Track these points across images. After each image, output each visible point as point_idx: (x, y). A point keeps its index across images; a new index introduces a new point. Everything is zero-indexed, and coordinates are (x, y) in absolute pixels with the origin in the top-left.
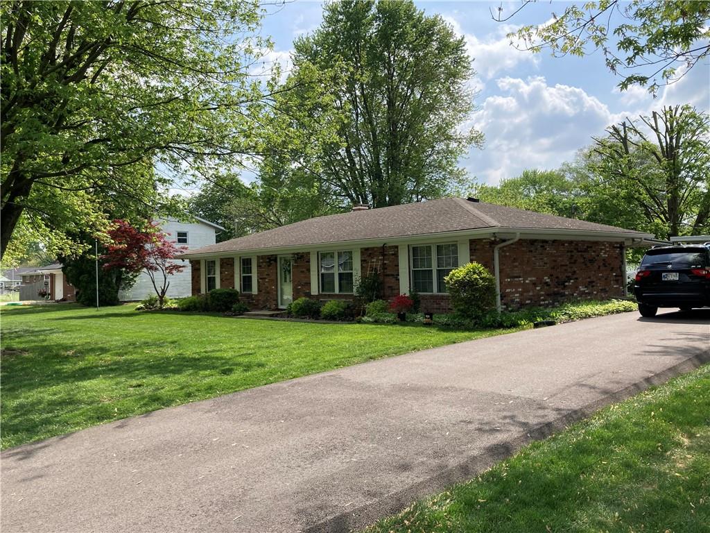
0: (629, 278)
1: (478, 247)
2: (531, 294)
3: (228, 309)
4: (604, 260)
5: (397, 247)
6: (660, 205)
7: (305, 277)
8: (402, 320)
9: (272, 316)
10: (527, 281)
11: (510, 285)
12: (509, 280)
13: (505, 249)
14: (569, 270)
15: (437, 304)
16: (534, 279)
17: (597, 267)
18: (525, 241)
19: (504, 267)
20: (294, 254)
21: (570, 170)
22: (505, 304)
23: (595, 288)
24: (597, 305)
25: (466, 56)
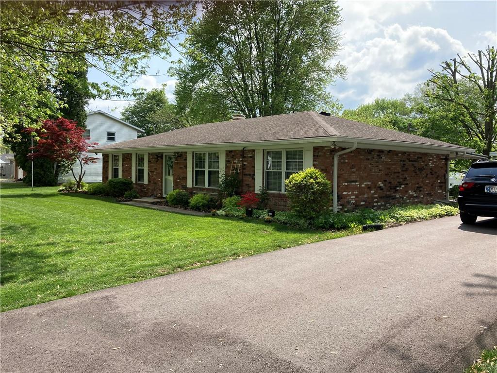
0: (451, 185)
1: (320, 153)
2: (366, 196)
3: (122, 195)
4: (431, 169)
5: (254, 151)
6: (478, 126)
7: (183, 173)
8: (249, 216)
9: (153, 203)
10: (363, 186)
11: (347, 188)
12: (346, 184)
13: (344, 156)
14: (401, 176)
15: (284, 202)
16: (369, 183)
17: (425, 174)
18: (364, 150)
19: (343, 172)
20: (175, 153)
21: (410, 100)
22: (341, 205)
23: (422, 192)
24: (422, 208)
25: (336, 6)
